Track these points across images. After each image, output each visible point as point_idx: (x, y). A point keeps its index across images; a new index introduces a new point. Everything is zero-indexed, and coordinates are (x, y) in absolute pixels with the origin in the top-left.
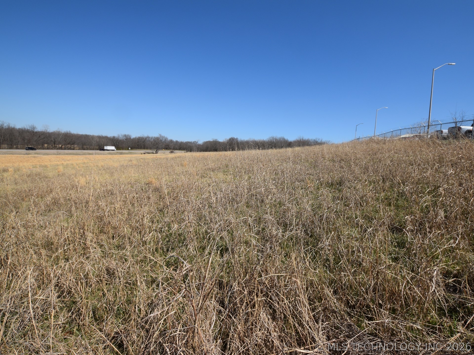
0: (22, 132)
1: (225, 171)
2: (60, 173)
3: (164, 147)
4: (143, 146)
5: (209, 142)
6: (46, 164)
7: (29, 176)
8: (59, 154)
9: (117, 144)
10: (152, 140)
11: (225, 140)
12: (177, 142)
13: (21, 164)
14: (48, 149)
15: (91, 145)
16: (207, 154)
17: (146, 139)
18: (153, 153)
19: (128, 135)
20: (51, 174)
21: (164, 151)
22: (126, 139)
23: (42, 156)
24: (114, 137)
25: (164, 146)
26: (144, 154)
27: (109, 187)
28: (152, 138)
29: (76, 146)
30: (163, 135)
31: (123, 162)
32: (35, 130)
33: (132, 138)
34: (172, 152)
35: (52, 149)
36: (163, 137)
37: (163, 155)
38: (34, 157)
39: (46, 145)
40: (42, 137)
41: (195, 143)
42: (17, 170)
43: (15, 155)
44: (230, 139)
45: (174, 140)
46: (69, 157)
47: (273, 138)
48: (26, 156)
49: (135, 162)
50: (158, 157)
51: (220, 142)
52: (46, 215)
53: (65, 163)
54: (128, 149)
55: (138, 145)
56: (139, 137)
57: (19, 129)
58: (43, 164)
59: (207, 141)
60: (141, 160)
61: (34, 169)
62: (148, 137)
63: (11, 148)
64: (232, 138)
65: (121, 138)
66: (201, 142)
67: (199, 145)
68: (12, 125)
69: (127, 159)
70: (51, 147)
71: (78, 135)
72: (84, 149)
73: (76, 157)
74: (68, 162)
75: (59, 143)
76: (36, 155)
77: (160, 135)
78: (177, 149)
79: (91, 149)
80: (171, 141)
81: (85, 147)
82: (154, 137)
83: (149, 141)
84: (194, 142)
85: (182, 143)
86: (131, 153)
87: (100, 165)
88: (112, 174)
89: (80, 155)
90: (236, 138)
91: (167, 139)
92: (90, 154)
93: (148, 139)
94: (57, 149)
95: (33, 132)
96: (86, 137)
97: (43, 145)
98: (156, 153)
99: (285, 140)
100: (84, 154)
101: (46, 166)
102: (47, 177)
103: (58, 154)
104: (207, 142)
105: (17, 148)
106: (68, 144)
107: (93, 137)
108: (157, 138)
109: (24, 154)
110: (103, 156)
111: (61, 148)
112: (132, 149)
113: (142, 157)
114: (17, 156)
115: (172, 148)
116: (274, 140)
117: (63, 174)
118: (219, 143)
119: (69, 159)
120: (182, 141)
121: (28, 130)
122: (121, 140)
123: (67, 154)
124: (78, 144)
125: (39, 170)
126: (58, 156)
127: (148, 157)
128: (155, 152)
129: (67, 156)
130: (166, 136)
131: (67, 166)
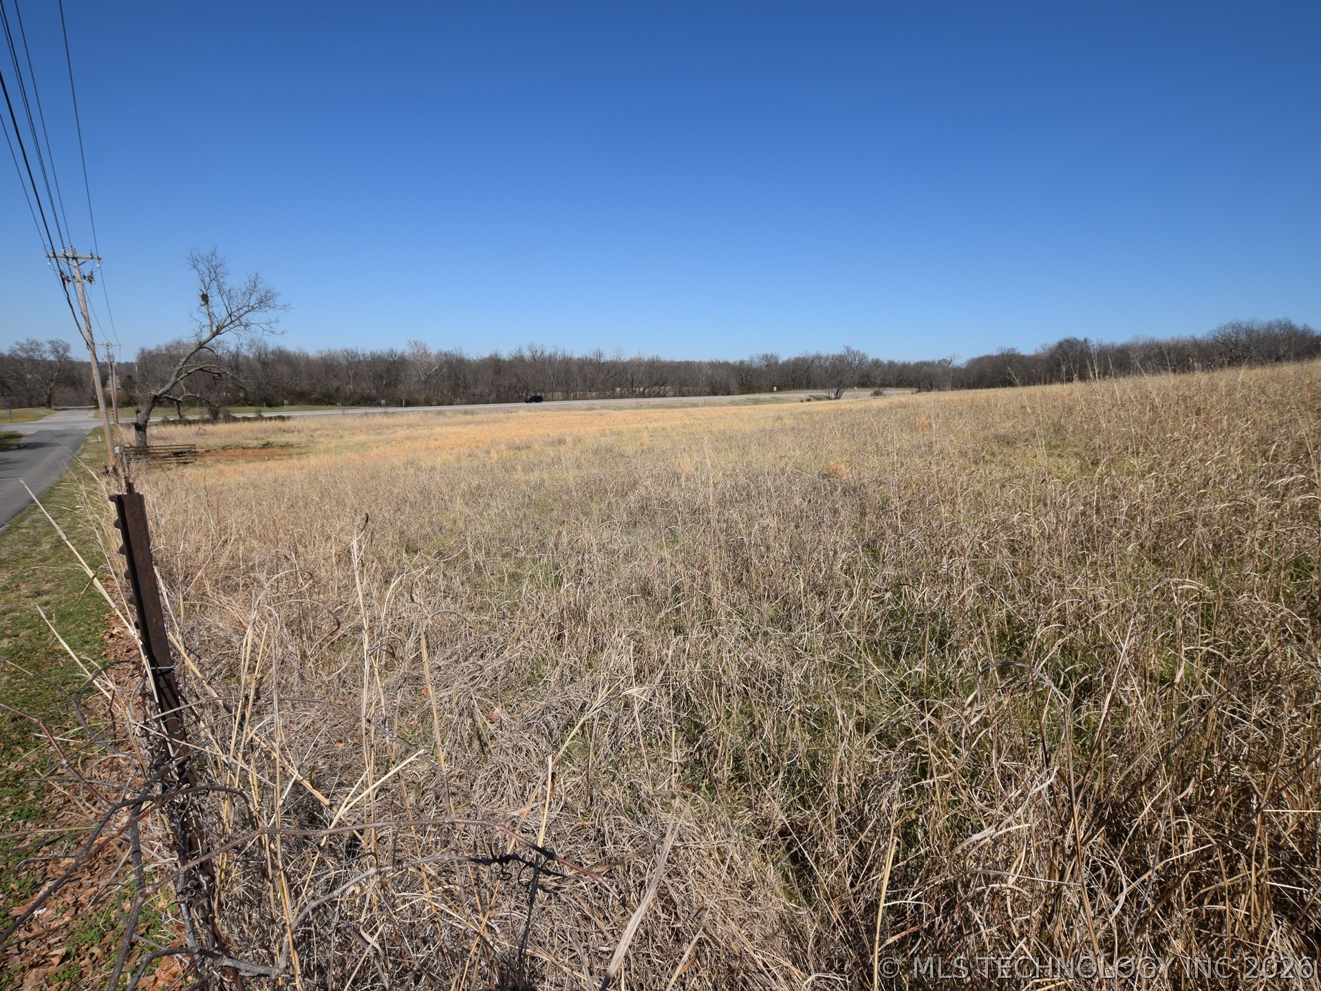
0: (584, 364)
1: (1053, 443)
2: (645, 447)
3: (856, 382)
4: (804, 382)
5: (989, 358)
6: (620, 428)
7: (596, 452)
8: (639, 407)
9: (749, 378)
10: (828, 363)
11: (1040, 350)
12: (891, 364)
13: (582, 432)
14: (621, 397)
15: (697, 385)
16: (982, 394)
17: (813, 362)
18: (829, 398)
19: (772, 357)
20: (630, 450)
21: (857, 391)
22: (767, 366)
23: (612, 411)
24: (742, 363)
25: (856, 378)
26: (809, 400)
27: (742, 480)
28: (827, 358)
29: (668, 388)
30: (854, 348)
31: (763, 422)
32: (603, 360)
33: (780, 362)
34: (877, 394)
35: (628, 397)
36: (855, 354)
37: (856, 401)
38: (601, 415)
39: (618, 389)
40: (612, 373)
41: (943, 366)
42: (578, 440)
43: (572, 412)
44: (1060, 345)
45: (885, 358)
46: (657, 413)
47: (1237, 328)
48: (588, 412)
49: (789, 422)
50: (843, 407)
51: (1023, 357)
52: (629, 533)
53: (651, 426)
54: (772, 391)
55: (793, 380)
56: (797, 359)
57: (578, 359)
58: (615, 428)
59: (982, 355)
60: (804, 416)
61: (603, 439)
62: (819, 357)
63: (566, 399)
64: (1067, 341)
65: (757, 363)
66: (961, 361)
67: (957, 370)
68: (568, 354)
69: (771, 415)
70: (627, 393)
71: (672, 362)
72: (683, 395)
73: (668, 413)
74: (656, 424)
75: (640, 384)
76: (604, 411)
77: (848, 349)
78: (890, 386)
79: (695, 395)
80: (877, 364)
81: (685, 389)
82: (833, 356)
83: (820, 366)
84: (940, 362)
85: (905, 366)
86: (778, 401)
87: (715, 429)
88: (744, 450)
89: (676, 407)
90: (1081, 339)
91: (866, 357)
92: (694, 405)
93: (817, 362)
94: (637, 397)
95: (599, 363)
96: (688, 365)
97: (613, 389)
98: (837, 398)
99: (1295, 333)
100: (683, 406)
101: (620, 433)
102: (623, 456)
103: (637, 408)
104: (981, 359)
105: (575, 398)
106: (655, 385)
107: (700, 366)
108: (841, 359)
109: (585, 410)
110: (719, 408)
111: (642, 395)
112: (779, 390)
113: (806, 409)
114: (574, 412)
115: (879, 382)
116: (1243, 337)
117: (651, 450)
118: (1022, 359)
119: (656, 417)
120: (907, 362)
121: (591, 360)
122: (756, 370)
123: (653, 407)
124: (672, 384)
125: (609, 440)
126: (638, 411)
127: (819, 409)
128: (833, 395)
129: (652, 410)
130: (862, 351)
131: (655, 431)
